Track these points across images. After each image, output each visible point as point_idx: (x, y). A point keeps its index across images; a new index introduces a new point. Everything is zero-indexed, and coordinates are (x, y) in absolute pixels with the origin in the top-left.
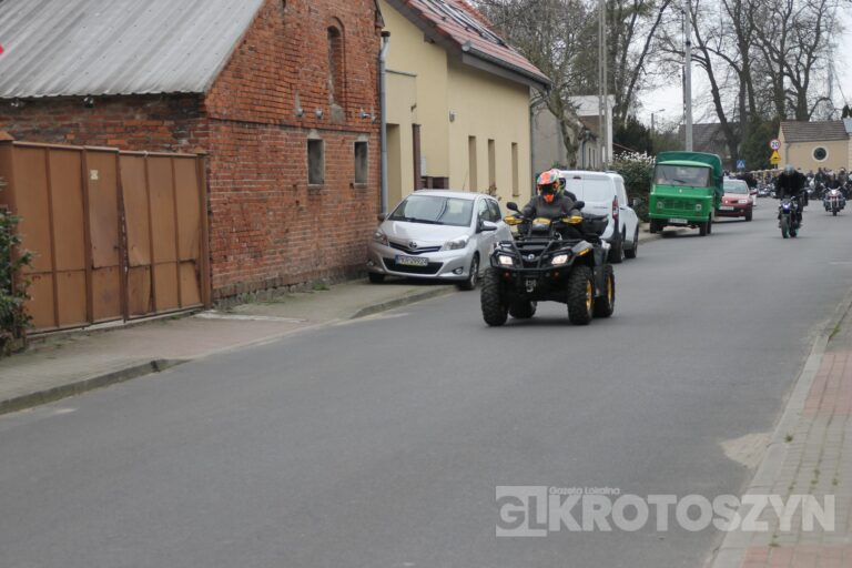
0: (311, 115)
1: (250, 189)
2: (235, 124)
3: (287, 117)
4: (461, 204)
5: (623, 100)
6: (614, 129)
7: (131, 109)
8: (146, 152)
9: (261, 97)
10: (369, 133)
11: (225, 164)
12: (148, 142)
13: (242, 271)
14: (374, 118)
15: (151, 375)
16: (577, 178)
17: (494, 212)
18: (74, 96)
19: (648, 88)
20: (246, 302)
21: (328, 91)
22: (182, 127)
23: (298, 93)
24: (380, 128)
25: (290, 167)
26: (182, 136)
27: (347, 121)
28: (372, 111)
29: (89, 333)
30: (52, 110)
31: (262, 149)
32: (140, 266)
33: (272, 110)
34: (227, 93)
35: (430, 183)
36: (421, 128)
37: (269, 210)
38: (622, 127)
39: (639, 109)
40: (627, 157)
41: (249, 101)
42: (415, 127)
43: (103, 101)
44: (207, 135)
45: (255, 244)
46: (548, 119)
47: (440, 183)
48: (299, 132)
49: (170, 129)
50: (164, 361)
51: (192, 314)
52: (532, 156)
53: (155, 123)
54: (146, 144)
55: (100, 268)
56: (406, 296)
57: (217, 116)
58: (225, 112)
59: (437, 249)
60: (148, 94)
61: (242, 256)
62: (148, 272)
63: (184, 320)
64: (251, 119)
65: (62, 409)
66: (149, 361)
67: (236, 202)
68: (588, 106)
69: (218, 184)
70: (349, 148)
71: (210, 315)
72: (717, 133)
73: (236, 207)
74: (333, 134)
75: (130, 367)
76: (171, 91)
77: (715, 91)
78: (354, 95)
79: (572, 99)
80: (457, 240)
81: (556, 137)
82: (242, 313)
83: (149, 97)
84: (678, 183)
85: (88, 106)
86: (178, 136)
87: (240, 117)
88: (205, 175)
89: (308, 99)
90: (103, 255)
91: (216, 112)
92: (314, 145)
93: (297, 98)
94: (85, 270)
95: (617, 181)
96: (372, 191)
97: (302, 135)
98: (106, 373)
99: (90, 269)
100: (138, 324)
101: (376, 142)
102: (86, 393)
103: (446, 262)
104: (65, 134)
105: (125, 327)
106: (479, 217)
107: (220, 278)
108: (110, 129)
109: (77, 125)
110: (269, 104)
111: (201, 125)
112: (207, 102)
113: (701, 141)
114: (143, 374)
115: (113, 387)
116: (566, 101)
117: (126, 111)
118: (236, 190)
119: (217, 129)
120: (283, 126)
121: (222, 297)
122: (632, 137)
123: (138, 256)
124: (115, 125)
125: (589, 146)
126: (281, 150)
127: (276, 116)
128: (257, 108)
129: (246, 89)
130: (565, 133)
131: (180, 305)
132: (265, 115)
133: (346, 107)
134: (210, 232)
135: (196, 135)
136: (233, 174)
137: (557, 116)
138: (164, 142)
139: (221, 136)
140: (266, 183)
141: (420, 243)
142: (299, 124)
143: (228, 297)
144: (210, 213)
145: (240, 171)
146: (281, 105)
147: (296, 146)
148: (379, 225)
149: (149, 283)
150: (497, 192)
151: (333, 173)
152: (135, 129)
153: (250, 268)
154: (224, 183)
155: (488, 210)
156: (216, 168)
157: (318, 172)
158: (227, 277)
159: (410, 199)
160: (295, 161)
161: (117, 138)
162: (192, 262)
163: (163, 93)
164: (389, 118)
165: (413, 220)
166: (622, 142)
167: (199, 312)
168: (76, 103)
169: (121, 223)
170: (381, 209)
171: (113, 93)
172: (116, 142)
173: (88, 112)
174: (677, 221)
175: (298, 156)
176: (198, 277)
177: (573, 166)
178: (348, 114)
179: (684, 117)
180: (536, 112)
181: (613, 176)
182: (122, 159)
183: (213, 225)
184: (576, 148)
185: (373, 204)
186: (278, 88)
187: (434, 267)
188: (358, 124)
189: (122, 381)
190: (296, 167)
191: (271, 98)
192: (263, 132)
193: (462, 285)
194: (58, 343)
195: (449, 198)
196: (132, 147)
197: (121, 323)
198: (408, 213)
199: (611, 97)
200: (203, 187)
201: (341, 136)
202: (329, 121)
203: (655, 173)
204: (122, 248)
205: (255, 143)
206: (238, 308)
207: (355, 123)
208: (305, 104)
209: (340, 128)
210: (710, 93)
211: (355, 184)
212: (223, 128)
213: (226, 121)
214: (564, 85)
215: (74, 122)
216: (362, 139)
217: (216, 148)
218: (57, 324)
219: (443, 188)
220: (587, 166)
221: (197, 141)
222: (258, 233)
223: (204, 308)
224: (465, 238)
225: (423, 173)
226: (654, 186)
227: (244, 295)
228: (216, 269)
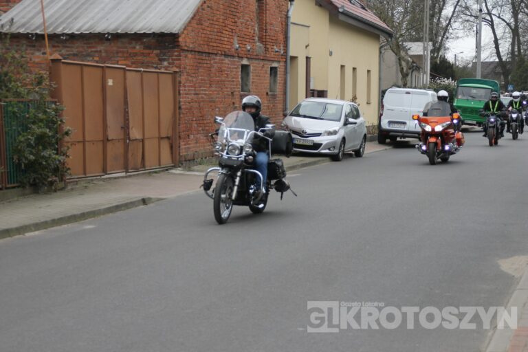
0: (244, 49)
1: (205, 94)
2: (197, 53)
3: (229, 50)
4: (335, 107)
5: (437, 45)
6: (431, 63)
7: (134, 42)
8: (142, 69)
9: (213, 37)
10: (279, 62)
11: (190, 79)
12: (143, 63)
13: (198, 145)
14: (282, 52)
15: (142, 207)
16: (408, 93)
17: (355, 113)
18: (99, 33)
19: (453, 38)
20: (200, 164)
21: (255, 35)
22: (164, 55)
23: (237, 35)
24: (286, 59)
25: (229, 81)
26: (164, 60)
27: (266, 54)
28: (282, 48)
29: (104, 180)
30: (85, 42)
31: (213, 69)
32: (136, 140)
33: (220, 45)
34: (193, 34)
35: (316, 93)
36: (311, 59)
37: (216, 107)
38: (436, 62)
39: (447, 52)
40: (439, 81)
41: (206, 39)
42: (308, 59)
43: (116, 37)
44: (180, 60)
45: (207, 128)
46: (390, 56)
47: (322, 94)
48: (236, 59)
49: (157, 55)
50: (150, 199)
51: (167, 170)
52: (380, 79)
53: (147, 51)
54: (143, 64)
55: (113, 140)
56: (300, 164)
57: (186, 48)
58: (191, 46)
59: (319, 135)
60: (144, 33)
61: (198, 136)
62: (141, 143)
63: (162, 173)
64: (207, 51)
65: (88, 226)
66: (140, 198)
67: (196, 102)
68: (416, 48)
69: (185, 90)
70: (266, 71)
71: (178, 171)
72: (496, 67)
73: (196, 105)
74: (257, 62)
75: (129, 201)
76: (159, 32)
77: (496, 41)
78: (271, 37)
79: (405, 44)
80: (331, 130)
81: (395, 67)
82: (198, 171)
83: (145, 35)
84: (470, 98)
85: (107, 39)
86: (161, 60)
87: (200, 49)
88: (178, 84)
89: (242, 39)
90: (114, 132)
91: (186, 46)
92: (245, 68)
93: (236, 38)
94: (103, 141)
95: (433, 95)
96: (280, 97)
97: (238, 62)
98: (114, 205)
99: (106, 140)
100: (134, 175)
101: (283, 67)
102: (102, 216)
103: (324, 143)
104: (93, 57)
105: (126, 177)
106: (346, 116)
107: (185, 149)
108: (120, 55)
109: (100, 51)
110: (218, 41)
111: (176, 54)
112: (180, 39)
113: (486, 72)
114: (136, 206)
115: (118, 214)
116: (403, 44)
117: (130, 43)
118: (197, 94)
119: (186, 57)
120: (226, 55)
121: (185, 161)
122: (442, 69)
123: (135, 133)
124: (123, 52)
125: (414, 73)
126: (225, 70)
127: (222, 49)
128: (211, 44)
129: (205, 32)
130: (400, 65)
131: (160, 165)
132: (215, 48)
133: (266, 45)
134: (179, 120)
135: (172, 60)
136: (195, 85)
137: (396, 54)
138: (153, 63)
139: (188, 61)
140: (216, 91)
141: (309, 131)
142: (236, 55)
143: (189, 160)
144: (180, 108)
145: (199, 83)
146: (225, 43)
147: (233, 68)
148: (283, 119)
149: (141, 151)
150: (357, 101)
151: (257, 86)
152: (135, 55)
153: (203, 143)
154: (189, 90)
155: (352, 111)
156: (184, 81)
157: (247, 85)
158: (189, 148)
159: (303, 103)
160: (233, 78)
161: (125, 60)
162: (168, 138)
163: (154, 33)
164: (292, 53)
165: (305, 116)
166: (436, 72)
167: (171, 169)
168: (100, 37)
169: (126, 113)
170: (285, 109)
171: (124, 32)
172: (124, 62)
173: (107, 44)
174: (470, 122)
175: (235, 75)
176: (171, 147)
177: (405, 86)
178: (266, 49)
179: (476, 57)
180: (383, 52)
181: (431, 92)
182: (128, 73)
183: (181, 116)
184: (407, 75)
185: (280, 106)
186: (224, 32)
187: (317, 146)
188: (273, 56)
189: (124, 210)
190: (233, 81)
191: (219, 38)
192: (214, 59)
193: (334, 158)
194: (85, 185)
195: (327, 103)
196: (134, 66)
197: (124, 174)
198: (301, 112)
199: (431, 43)
200: (176, 92)
201: (262, 63)
202: (255, 54)
203: (456, 92)
204: (126, 128)
205: (209, 65)
206: (195, 168)
207: (271, 55)
208: (240, 42)
209: (262, 58)
210: (493, 42)
211: (269, 93)
212: (190, 56)
213: (192, 51)
214: (401, 35)
215: (99, 49)
216: (275, 65)
217: (185, 68)
218: (85, 173)
219: (323, 97)
220: (414, 86)
221: (173, 63)
222: (209, 121)
223: (174, 167)
224: (337, 128)
225: (312, 88)
226: (456, 100)
227: (199, 160)
228: (182, 143)
